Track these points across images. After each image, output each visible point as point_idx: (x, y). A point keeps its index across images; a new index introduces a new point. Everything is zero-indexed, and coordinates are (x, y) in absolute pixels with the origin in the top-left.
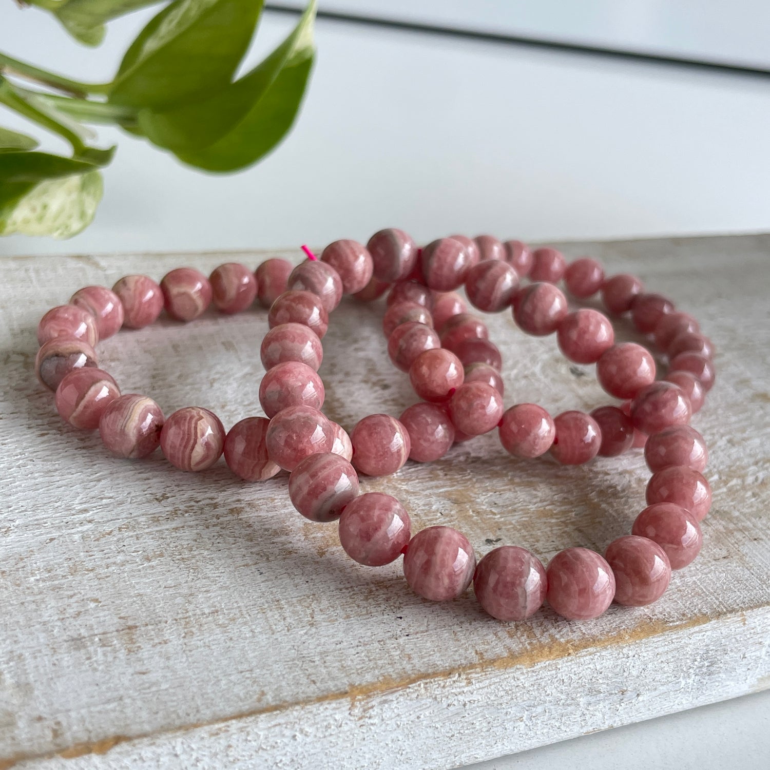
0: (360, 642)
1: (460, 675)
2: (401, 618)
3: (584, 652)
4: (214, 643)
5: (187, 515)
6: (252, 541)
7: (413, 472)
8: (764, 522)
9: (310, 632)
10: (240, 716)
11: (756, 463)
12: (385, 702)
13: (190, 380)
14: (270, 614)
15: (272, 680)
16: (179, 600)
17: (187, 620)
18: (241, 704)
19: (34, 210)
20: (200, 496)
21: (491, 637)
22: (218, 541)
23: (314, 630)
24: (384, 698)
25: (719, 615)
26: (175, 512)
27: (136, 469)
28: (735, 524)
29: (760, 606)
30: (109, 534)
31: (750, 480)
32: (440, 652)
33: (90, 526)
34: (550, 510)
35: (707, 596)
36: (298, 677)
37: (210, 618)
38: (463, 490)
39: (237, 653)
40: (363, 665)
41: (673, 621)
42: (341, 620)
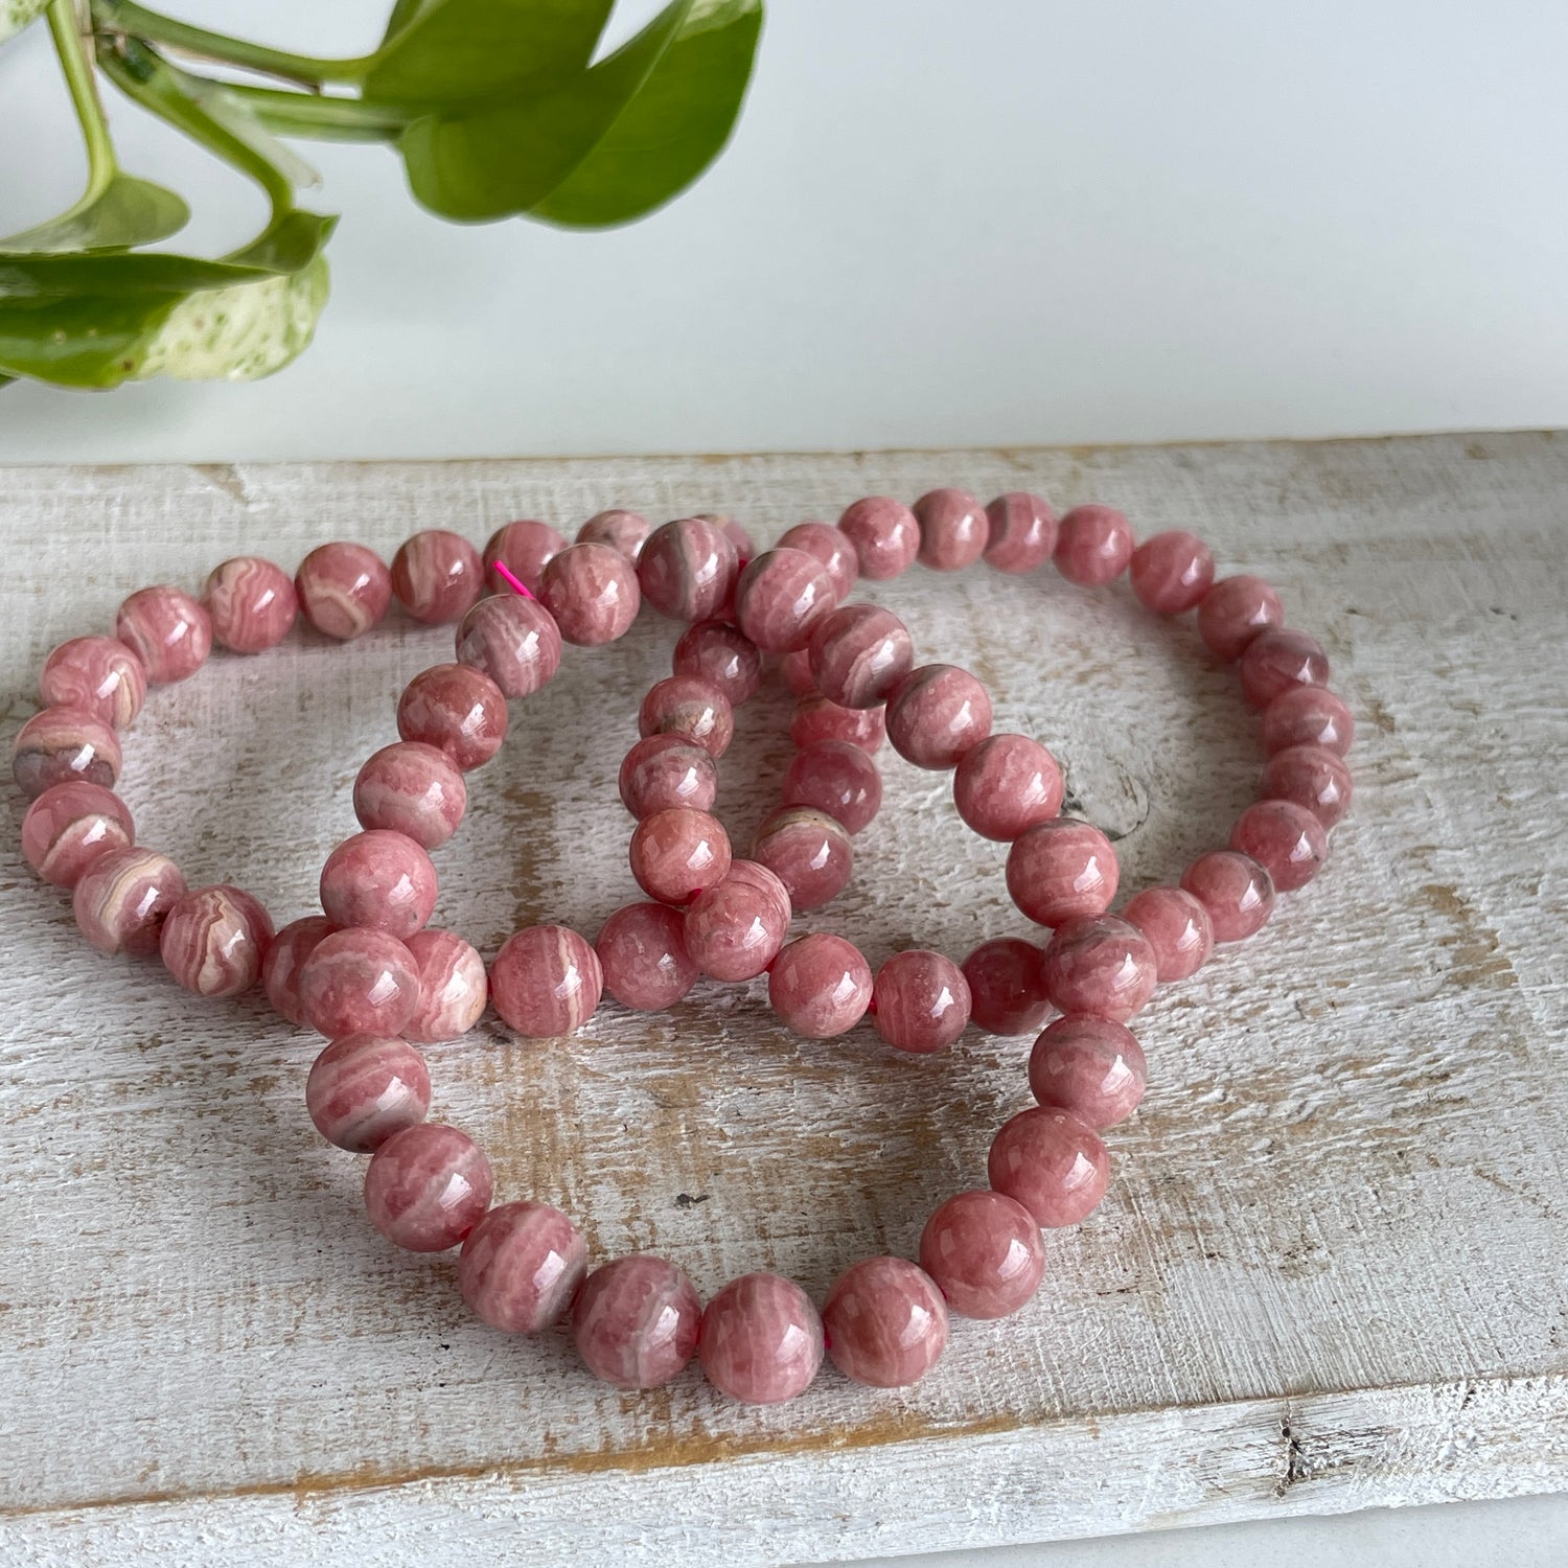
0: (355, 1388)
1: (500, 1477)
2: (447, 1347)
3: (748, 1458)
4: (117, 1355)
5: (176, 1084)
6: (261, 1151)
7: (615, 1027)
8: (1255, 1217)
9: (281, 1357)
10: (100, 1503)
11: (1322, 1069)
12: (361, 1504)
13: (301, 780)
14: (229, 1309)
15: (179, 1443)
16: (94, 1263)
17: (92, 1304)
18: (112, 1480)
19: (199, 324)
20: (213, 1046)
21: (589, 1408)
22: (206, 1146)
23: (289, 1352)
24: (357, 1498)
25: (1041, 1417)
26: (160, 1079)
27: (132, 976)
28: (1189, 1214)
29: (1135, 1410)
30: (36, 1111)
31: (1287, 1106)
32: (483, 1426)
33: (13, 1090)
34: (837, 1140)
35: (1040, 1372)
36: (222, 1443)
37: (130, 1306)
38: (692, 1076)
39: (145, 1380)
40: (340, 1435)
41: (944, 1420)
42: (344, 1338)
